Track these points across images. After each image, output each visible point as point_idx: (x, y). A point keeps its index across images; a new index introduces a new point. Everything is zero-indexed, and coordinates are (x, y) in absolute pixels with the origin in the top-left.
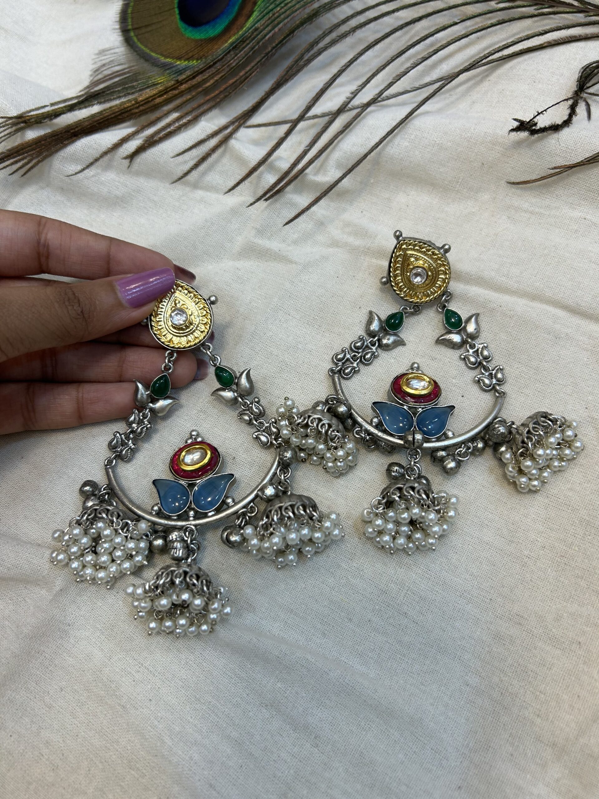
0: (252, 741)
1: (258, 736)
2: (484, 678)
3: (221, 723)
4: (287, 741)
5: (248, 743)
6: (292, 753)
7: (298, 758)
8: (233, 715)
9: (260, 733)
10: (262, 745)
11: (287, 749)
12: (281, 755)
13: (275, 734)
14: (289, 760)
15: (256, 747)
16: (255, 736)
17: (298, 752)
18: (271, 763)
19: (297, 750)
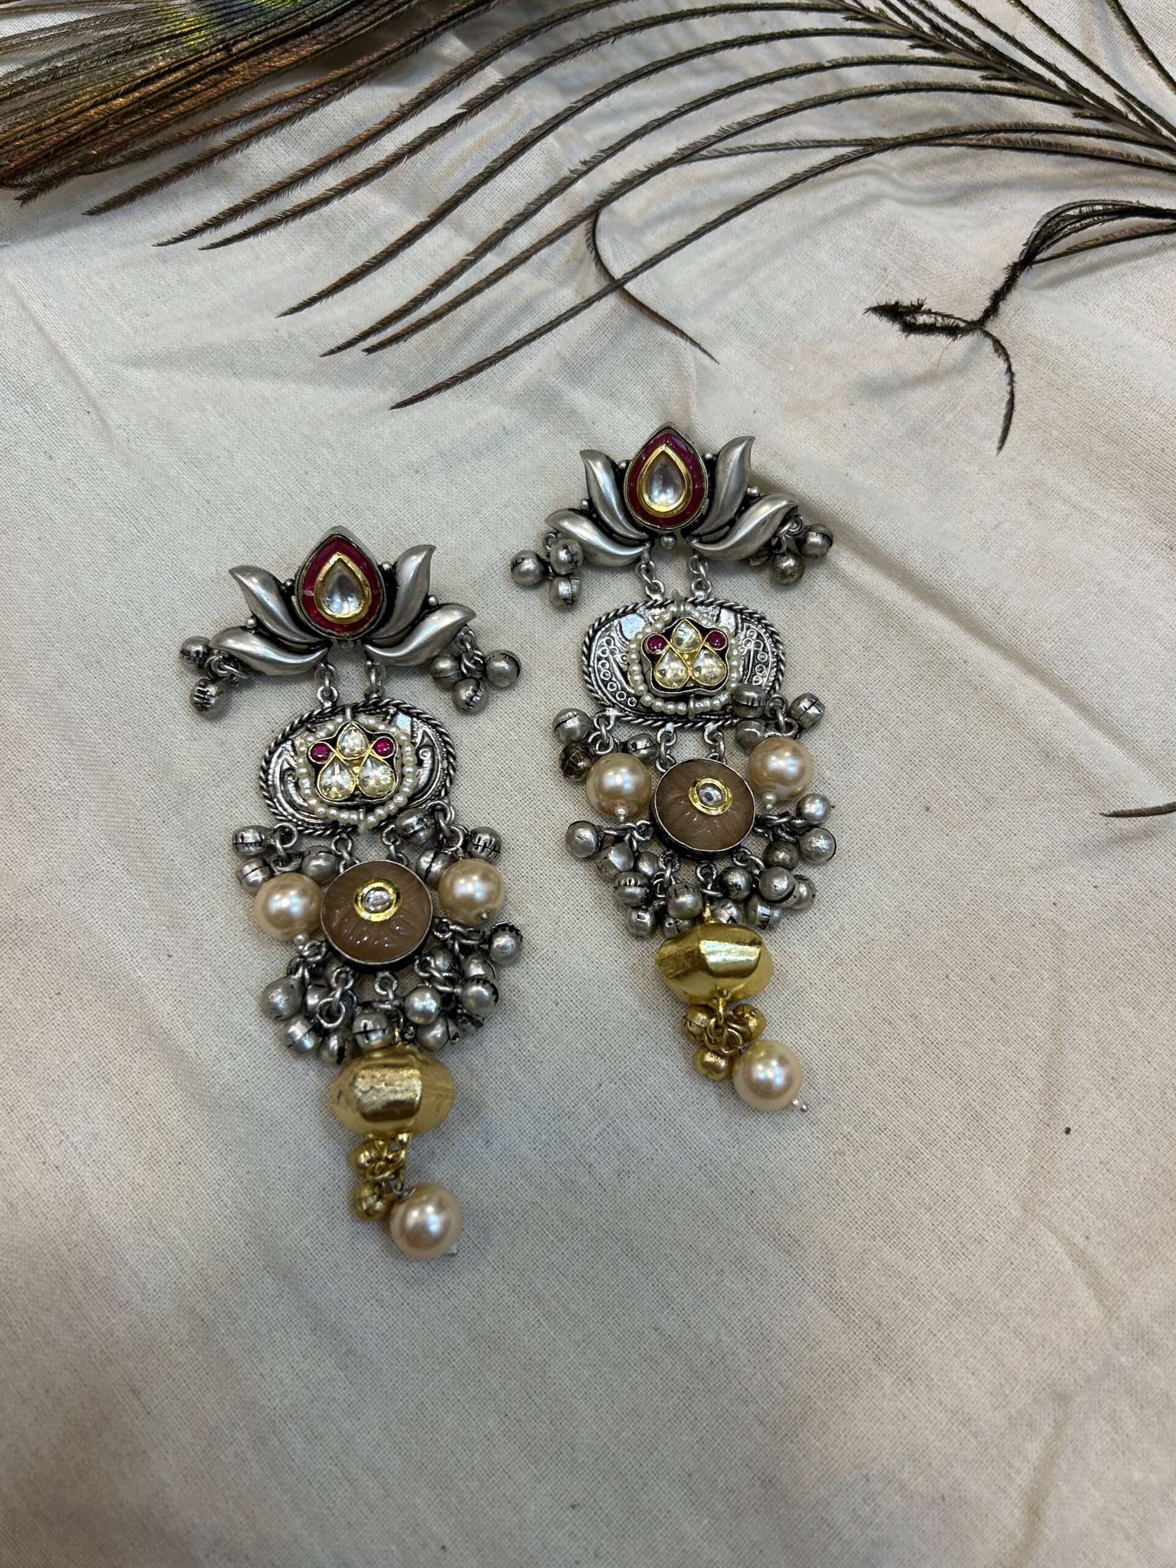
0: (231, 1329)
1: (245, 1323)
2: (689, 1327)
3: (185, 1281)
4: (294, 1346)
5: (223, 1331)
6: (297, 1370)
7: (305, 1381)
8: (211, 1273)
9: (251, 1318)
10: (248, 1341)
11: (290, 1360)
12: (277, 1367)
13: (276, 1327)
14: (287, 1381)
15: (236, 1342)
16: (240, 1322)
17: (308, 1370)
18: (255, 1377)
19: (308, 1366)
